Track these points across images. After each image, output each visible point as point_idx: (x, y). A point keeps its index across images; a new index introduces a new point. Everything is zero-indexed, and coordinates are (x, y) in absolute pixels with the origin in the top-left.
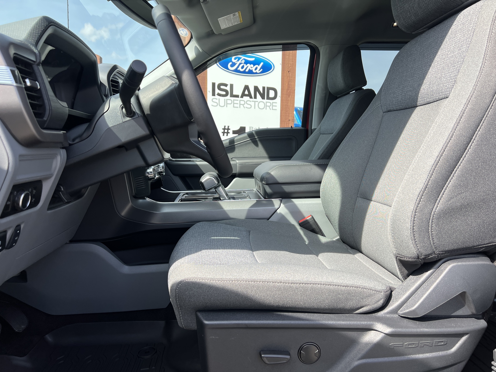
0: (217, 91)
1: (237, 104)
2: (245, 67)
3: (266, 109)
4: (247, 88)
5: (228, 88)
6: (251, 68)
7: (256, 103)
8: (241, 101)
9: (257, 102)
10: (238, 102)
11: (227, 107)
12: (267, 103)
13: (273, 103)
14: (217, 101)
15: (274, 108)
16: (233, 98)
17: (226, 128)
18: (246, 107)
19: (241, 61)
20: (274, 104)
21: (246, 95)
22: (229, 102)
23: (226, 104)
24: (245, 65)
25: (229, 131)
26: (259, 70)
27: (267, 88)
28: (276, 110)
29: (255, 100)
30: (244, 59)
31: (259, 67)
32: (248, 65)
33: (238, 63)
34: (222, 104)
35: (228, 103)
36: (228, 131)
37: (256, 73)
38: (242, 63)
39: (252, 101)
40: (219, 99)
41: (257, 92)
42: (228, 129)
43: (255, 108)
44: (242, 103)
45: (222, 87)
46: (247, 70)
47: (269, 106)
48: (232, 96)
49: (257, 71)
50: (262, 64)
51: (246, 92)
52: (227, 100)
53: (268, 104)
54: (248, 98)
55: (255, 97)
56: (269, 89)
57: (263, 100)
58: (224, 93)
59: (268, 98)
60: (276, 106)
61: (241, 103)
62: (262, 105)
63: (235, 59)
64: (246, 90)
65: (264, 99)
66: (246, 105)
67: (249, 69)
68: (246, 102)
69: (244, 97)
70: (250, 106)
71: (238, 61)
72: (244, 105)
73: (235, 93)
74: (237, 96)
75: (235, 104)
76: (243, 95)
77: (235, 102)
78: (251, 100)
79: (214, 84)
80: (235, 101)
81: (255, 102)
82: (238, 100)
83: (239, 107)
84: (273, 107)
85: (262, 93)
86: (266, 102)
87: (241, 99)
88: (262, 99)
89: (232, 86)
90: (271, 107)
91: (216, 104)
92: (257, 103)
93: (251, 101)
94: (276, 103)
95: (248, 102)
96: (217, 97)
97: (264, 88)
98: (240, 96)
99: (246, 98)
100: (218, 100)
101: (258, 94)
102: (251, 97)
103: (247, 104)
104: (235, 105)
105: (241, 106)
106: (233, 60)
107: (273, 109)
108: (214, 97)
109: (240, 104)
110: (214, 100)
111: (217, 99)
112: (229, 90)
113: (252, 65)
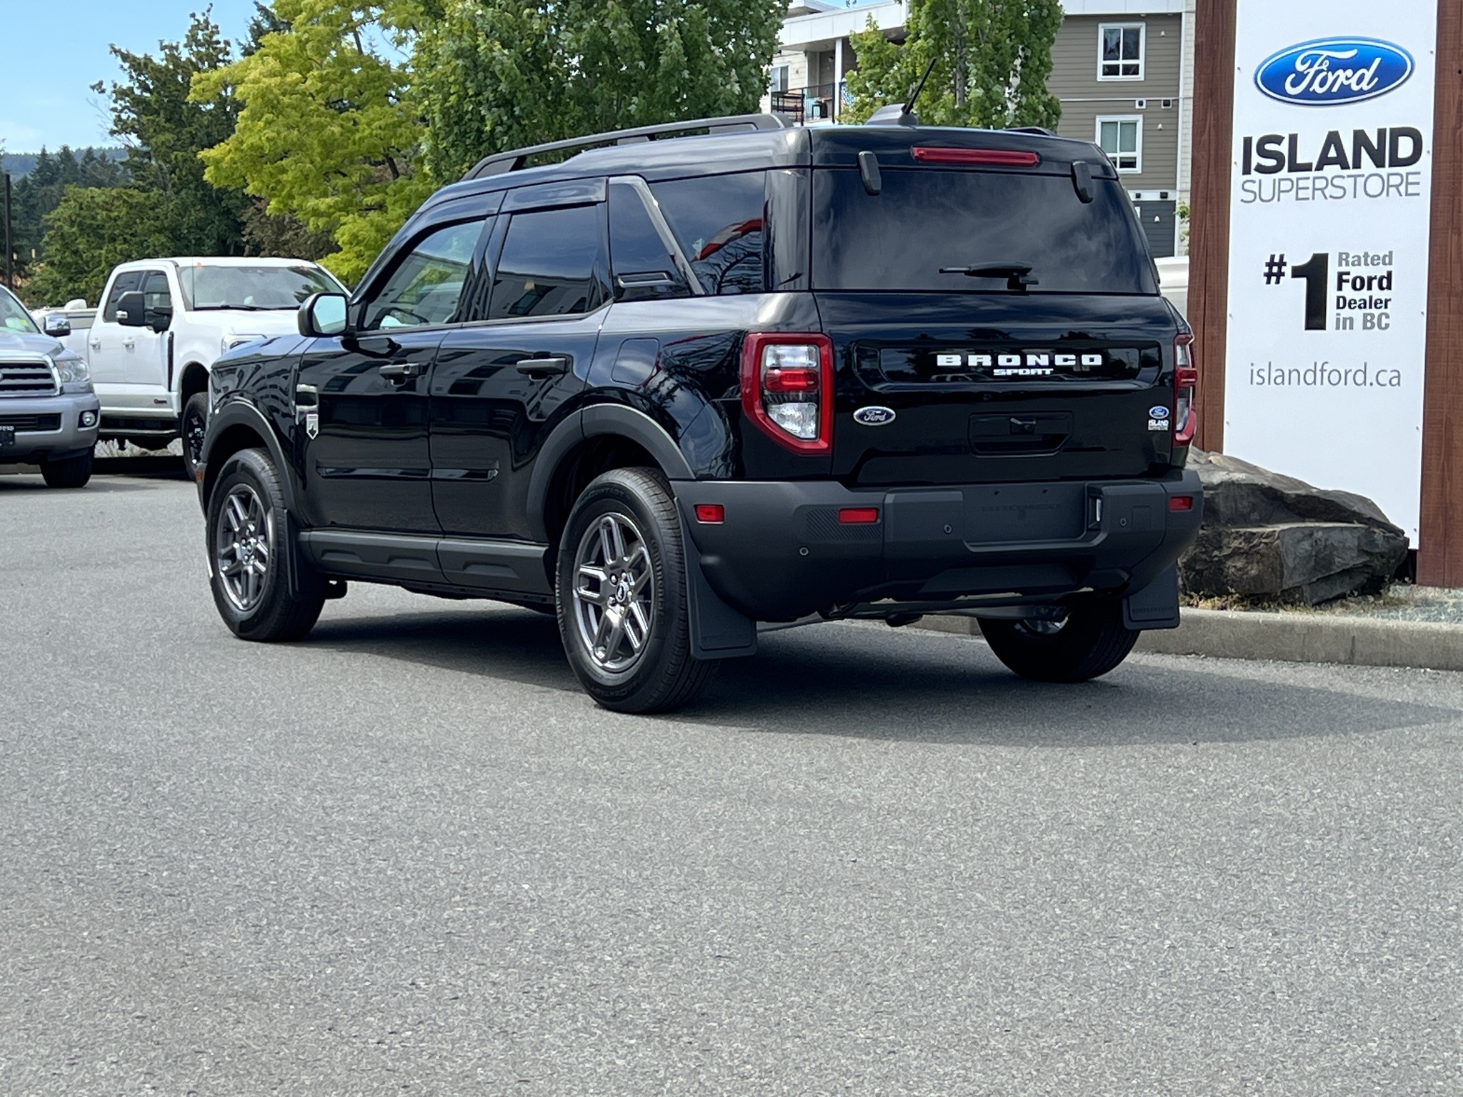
0: (1256, 159)
1: (1308, 188)
2: (1331, 78)
3: (1388, 194)
4: (1333, 139)
5: (1284, 148)
6: (1347, 78)
7: (1358, 179)
8: (1317, 181)
9: (1363, 176)
10: (1309, 183)
11: (1279, 200)
12: (1391, 177)
13: (1408, 174)
14: (1255, 188)
15: (1411, 189)
16: (1294, 175)
17: (1277, 260)
18: (1331, 197)
19: (1321, 65)
20: (1411, 178)
21: (1332, 162)
22: (1285, 185)
23: (1278, 192)
24: (1330, 73)
25: (1284, 269)
26: (1368, 84)
27: (1392, 130)
28: (1418, 194)
29: (1356, 172)
30: (1328, 58)
31: (1369, 74)
32: (1340, 72)
33: (1312, 71)
34: (1267, 194)
35: (1282, 189)
36: (1280, 269)
37: (1361, 92)
38: (1323, 71)
39: (1349, 176)
40: (1260, 181)
41: (1362, 148)
42: (1282, 263)
43: (1355, 196)
44: (1320, 184)
45: (1269, 147)
46: (1335, 89)
47: (1397, 187)
48: (1294, 167)
49: (1364, 86)
50: (1377, 61)
51: (1332, 153)
52: (1280, 180)
53: (1395, 180)
54: (1336, 169)
55: (1357, 165)
56: (1397, 133)
57: (1380, 171)
58: (1272, 162)
59: (1396, 162)
60: (1418, 183)
61: (1317, 186)
62: (1374, 186)
63: (1303, 63)
64: (1333, 148)
65: (1383, 166)
66: (1330, 191)
67: (1342, 83)
68: (1329, 182)
69: (1326, 167)
70: (1340, 192)
71: (1311, 66)
72: (1326, 191)
73: (1300, 160)
74: (1307, 167)
75: (1300, 191)
76: (1324, 161)
77: (1301, 184)
78: (1346, 172)
79: (1247, 142)
80: (1300, 182)
81: (1355, 177)
82: (1308, 178)
83: (1311, 197)
84: (1409, 186)
85: (1376, 147)
86: (1389, 175)
87: (1319, 173)
88: (1378, 166)
89: (1293, 139)
90: (1402, 188)
91: (1251, 196)
92: (1361, 181)
93: (1343, 177)
94: (1419, 173)
95: (1336, 182)
96: (1255, 175)
97: (1381, 133)
98: (1314, 167)
99: (1331, 170)
100: (1257, 182)
101: (1365, 156)
102: (1345, 166)
103: (1333, 185)
104: (1302, 194)
105: (1318, 193)
106: (1300, 67)
107: (1407, 194)
108: (1247, 177)
109: (1314, 189)
110: (1247, 186)
111: (1254, 182)
112: (1286, 152)
113: (1349, 72)
